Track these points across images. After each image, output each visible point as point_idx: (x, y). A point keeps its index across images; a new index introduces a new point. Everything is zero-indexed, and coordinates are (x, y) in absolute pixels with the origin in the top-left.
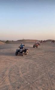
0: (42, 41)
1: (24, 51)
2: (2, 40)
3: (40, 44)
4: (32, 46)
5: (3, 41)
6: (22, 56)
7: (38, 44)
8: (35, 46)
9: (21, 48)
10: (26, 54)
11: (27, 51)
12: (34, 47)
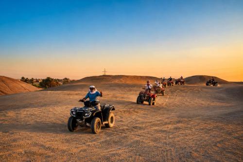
0: (171, 79)
1: (98, 115)
2: (30, 78)
3: (162, 92)
4: (134, 99)
5: (31, 81)
6: (94, 132)
7: (157, 92)
8: (145, 98)
9: (87, 105)
10: (107, 126)
11: (112, 114)
12: (140, 101)
